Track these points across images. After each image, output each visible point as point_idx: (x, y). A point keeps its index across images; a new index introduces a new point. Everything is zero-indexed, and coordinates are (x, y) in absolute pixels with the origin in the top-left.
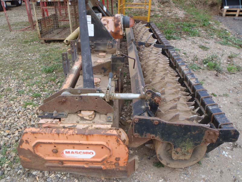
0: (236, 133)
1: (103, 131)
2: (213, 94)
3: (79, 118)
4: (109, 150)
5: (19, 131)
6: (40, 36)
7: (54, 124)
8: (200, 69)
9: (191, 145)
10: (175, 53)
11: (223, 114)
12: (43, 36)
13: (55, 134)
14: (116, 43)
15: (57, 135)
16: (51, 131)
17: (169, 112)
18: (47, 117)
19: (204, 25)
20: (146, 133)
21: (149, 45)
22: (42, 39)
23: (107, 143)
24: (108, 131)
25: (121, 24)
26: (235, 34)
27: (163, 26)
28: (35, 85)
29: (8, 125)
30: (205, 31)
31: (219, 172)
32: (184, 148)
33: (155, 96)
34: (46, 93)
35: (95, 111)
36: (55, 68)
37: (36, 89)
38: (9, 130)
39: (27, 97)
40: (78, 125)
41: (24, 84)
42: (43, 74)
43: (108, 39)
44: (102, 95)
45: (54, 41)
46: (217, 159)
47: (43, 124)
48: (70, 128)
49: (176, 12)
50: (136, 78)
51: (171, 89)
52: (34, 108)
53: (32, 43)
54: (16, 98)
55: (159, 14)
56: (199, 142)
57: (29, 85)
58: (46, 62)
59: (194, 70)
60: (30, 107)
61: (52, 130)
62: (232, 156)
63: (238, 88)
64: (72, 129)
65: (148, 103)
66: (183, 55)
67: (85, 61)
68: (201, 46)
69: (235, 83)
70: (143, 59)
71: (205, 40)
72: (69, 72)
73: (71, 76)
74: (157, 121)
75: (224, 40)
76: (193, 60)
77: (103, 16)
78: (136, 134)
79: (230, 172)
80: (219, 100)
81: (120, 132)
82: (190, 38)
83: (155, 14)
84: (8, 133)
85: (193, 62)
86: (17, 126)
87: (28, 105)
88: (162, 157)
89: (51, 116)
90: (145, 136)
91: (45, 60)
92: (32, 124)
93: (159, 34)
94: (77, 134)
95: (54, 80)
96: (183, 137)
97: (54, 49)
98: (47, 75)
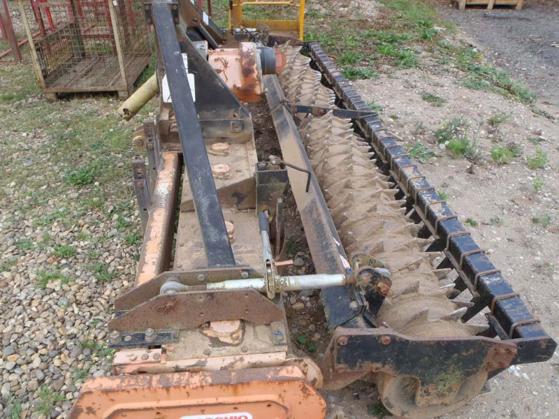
0: (550, 344)
1: (272, 373)
2: (469, 221)
3: (208, 342)
4: (286, 409)
5: (41, 355)
6: (43, 84)
7: (151, 362)
8: (433, 155)
9: (458, 377)
10: (383, 132)
11: (517, 297)
12: (52, 82)
13: (160, 390)
14: (249, 116)
15: (165, 391)
16: (150, 382)
17: (402, 300)
18: (131, 345)
19: (425, 37)
20: (362, 362)
21: (322, 111)
22: (49, 91)
23: (280, 396)
24: (281, 369)
25: (257, 68)
26: (491, 55)
27: (334, 41)
28: (56, 224)
29: (11, 341)
30: (430, 54)
31: (507, 417)
32: (443, 383)
33: (379, 279)
34: (86, 243)
35: (242, 321)
36: (97, 171)
37: (61, 235)
38: (15, 353)
39: (43, 257)
40: (208, 359)
41: (26, 222)
42: (69, 189)
43: (229, 108)
44: (258, 284)
45: (82, 95)
46: (500, 383)
47: (126, 364)
48: (193, 370)
49: (359, 4)
50: (315, 216)
51: (393, 235)
52: (65, 287)
53: (23, 101)
54: (15, 262)
55: (320, 9)
56: (474, 369)
57: (40, 222)
58: (69, 156)
59: (421, 160)
60: (56, 285)
61: (151, 379)
62: (529, 373)
63: (518, 202)
64: (196, 372)
65: (363, 293)
66: (391, 120)
67: (200, 192)
68: (427, 96)
69: (510, 188)
70: (312, 151)
71: (433, 77)
72: (152, 204)
73: (159, 215)
74: (388, 338)
75: (472, 76)
76: (415, 134)
77: (211, 46)
78: (340, 366)
79: (530, 413)
80: (484, 235)
81: (306, 365)
82: (398, 73)
83: (311, 10)
84: (15, 363)
85: (414, 138)
86: (32, 339)
87: (50, 281)
88: (392, 402)
89: (139, 341)
90: (361, 367)
91: (67, 148)
92: (69, 332)
93: (337, 77)
94: (211, 385)
95: (99, 205)
96: (442, 363)
97: (84, 118)
98: (80, 192)
